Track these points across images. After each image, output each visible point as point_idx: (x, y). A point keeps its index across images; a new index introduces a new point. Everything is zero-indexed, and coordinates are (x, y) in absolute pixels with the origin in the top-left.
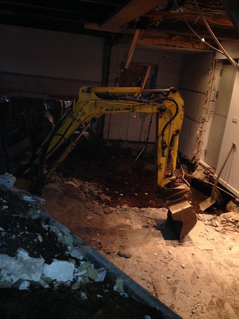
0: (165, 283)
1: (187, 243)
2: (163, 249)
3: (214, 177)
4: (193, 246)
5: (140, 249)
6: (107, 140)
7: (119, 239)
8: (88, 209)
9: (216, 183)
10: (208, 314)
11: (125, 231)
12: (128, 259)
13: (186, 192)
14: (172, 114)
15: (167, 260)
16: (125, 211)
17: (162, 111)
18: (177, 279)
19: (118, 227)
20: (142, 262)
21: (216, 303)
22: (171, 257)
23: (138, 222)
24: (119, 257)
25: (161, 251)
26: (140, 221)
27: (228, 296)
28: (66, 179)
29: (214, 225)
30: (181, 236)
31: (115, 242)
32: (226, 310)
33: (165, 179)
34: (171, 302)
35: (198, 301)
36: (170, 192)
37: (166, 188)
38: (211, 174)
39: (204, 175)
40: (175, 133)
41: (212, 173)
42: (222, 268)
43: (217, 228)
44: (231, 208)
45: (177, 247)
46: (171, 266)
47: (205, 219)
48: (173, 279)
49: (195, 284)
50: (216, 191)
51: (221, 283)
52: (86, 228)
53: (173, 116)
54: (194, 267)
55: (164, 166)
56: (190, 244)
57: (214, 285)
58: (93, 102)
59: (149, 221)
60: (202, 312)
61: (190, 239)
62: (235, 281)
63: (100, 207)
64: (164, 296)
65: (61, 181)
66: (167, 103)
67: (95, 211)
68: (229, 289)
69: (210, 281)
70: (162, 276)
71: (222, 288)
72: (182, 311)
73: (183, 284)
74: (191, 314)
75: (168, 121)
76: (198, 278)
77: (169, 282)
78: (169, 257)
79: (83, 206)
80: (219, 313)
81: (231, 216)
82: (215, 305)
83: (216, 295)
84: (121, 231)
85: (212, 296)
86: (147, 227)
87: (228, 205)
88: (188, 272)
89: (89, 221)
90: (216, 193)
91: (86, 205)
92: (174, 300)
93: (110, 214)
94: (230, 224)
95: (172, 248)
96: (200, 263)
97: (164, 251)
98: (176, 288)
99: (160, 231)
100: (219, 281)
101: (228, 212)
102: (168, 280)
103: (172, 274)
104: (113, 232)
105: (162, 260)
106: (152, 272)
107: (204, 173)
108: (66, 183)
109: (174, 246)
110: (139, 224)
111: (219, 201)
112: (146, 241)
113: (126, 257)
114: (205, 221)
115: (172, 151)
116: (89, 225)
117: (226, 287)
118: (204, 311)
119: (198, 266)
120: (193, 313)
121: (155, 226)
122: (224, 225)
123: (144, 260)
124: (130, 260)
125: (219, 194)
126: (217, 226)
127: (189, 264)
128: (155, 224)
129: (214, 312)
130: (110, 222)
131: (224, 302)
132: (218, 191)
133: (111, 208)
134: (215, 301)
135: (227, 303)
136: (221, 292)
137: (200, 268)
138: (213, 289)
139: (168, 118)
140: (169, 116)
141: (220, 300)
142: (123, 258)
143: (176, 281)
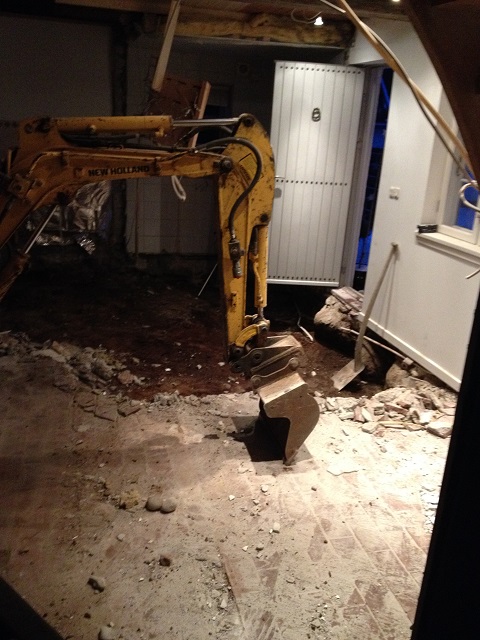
0: (252, 562)
1: (301, 464)
2: (248, 483)
3: (359, 318)
4: (315, 469)
5: (198, 489)
6: (134, 255)
7: (149, 470)
8: (82, 407)
9: (362, 329)
10: (346, 625)
11: (165, 450)
12: (169, 516)
13: (292, 355)
14: (249, 178)
15: (257, 507)
16: (169, 405)
17: (224, 170)
18: (280, 549)
19: (150, 443)
20: (201, 518)
21: (366, 597)
22: (267, 499)
23: (196, 427)
24: (148, 514)
25: (244, 489)
26: (201, 426)
27: (391, 579)
28: (38, 345)
29: (360, 419)
30: (287, 450)
31: (142, 478)
32: (388, 611)
33: (243, 328)
34: (263, 607)
35: (326, 597)
36: (257, 357)
37: (248, 348)
38: (353, 313)
39: (339, 314)
40: (258, 222)
41: (355, 309)
42: (378, 512)
43: (365, 426)
44: (395, 379)
45: (279, 477)
46: (267, 520)
47: (341, 408)
48: (269, 552)
49: (319, 558)
50: (364, 346)
51: (376, 549)
52: (75, 452)
53: (250, 182)
54: (318, 519)
55: (239, 300)
56: (308, 466)
57: (361, 554)
58: (55, 154)
59: (221, 423)
60: (334, 624)
61: (308, 455)
62: (407, 541)
63: (111, 401)
64: (248, 595)
65: (24, 351)
66: (235, 152)
67: (98, 413)
68: (394, 561)
69: (352, 546)
70: (245, 548)
71: (379, 560)
72: (290, 627)
73: (292, 560)
74: (310, 631)
75: (241, 194)
76: (326, 542)
77: (262, 559)
78: (262, 500)
79: (71, 402)
80: (372, 620)
81: (395, 398)
82: (362, 601)
83: (366, 577)
84: (154, 451)
85: (357, 582)
86: (215, 437)
87: (390, 374)
88: (303, 531)
89: (83, 435)
90: (363, 351)
91: (78, 399)
92: (271, 602)
93: (132, 416)
94: (392, 413)
95: (270, 479)
96: (330, 507)
97: (252, 488)
98: (275, 572)
99: (242, 444)
100: (372, 546)
101: (388, 388)
102: (259, 555)
103: (268, 539)
104: (136, 455)
105: (246, 508)
106: (223, 541)
107: (340, 310)
108: (35, 353)
109: (274, 475)
110: (197, 432)
111: (371, 366)
112: (212, 470)
113: (164, 512)
114: (340, 412)
115: (256, 265)
116: (83, 446)
117: (387, 557)
118: (338, 620)
119: (324, 514)
120: (313, 628)
121: (232, 434)
122: (380, 417)
123: (206, 514)
124: (173, 517)
125: (372, 352)
126: (366, 421)
127: (305, 513)
128: (233, 428)
129: (361, 619)
130: (132, 435)
131: (384, 594)
132: (368, 346)
133: (134, 402)
134: (362, 592)
135: (390, 593)
136: (376, 570)
137: (330, 519)
138: (358, 565)
139: (241, 186)
140: (242, 183)
141: (375, 590)
142: (157, 515)
143: (276, 555)
